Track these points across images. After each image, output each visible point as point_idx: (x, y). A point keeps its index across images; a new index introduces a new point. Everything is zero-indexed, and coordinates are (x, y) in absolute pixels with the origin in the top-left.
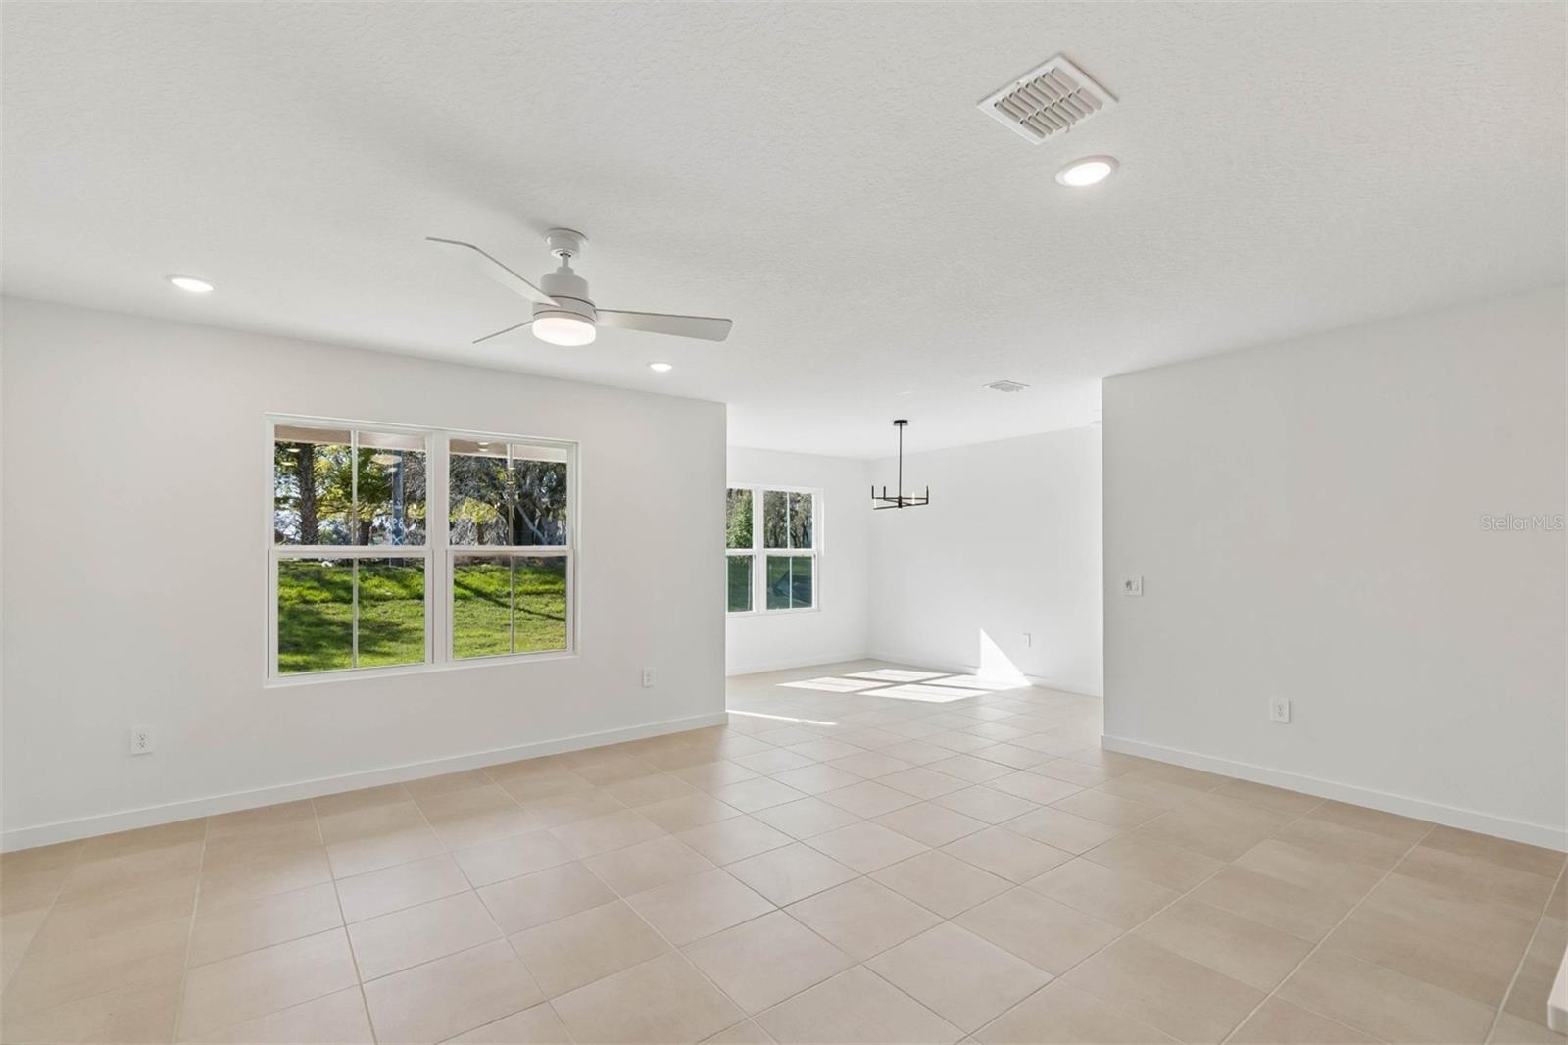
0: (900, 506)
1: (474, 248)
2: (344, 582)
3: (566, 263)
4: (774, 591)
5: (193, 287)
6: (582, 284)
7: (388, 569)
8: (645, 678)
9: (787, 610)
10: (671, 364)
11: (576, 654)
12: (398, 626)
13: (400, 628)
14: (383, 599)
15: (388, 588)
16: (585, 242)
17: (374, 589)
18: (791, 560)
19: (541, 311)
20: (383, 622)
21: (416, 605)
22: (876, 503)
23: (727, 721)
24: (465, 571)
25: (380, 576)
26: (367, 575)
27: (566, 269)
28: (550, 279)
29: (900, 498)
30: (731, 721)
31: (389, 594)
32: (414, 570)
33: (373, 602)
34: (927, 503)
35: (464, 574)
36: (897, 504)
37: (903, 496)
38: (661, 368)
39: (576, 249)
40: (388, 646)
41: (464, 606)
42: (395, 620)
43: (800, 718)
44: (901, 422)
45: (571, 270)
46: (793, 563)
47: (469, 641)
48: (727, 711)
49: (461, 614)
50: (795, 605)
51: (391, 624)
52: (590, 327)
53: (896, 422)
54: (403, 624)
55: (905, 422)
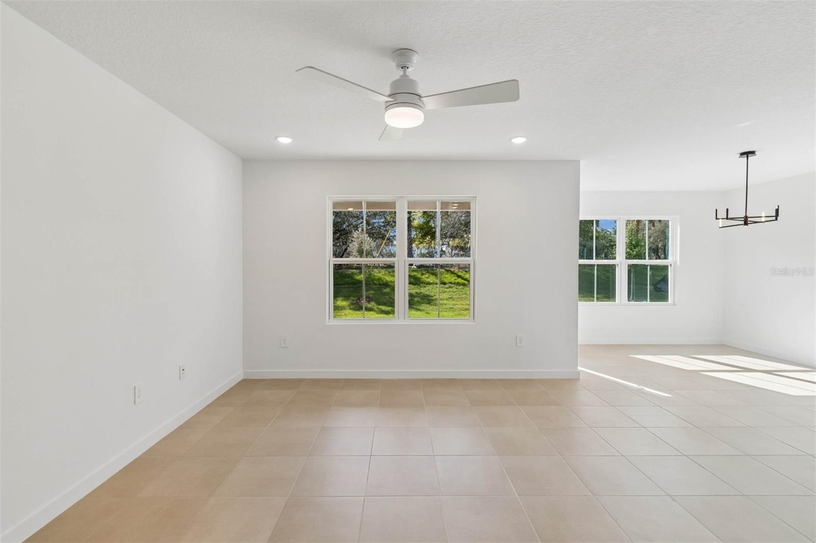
0: (746, 223)
1: (312, 68)
2: (415, 275)
3: (405, 72)
4: (654, 288)
5: (285, 141)
6: (412, 83)
7: (433, 270)
8: (518, 341)
9: (644, 302)
10: (525, 137)
11: (474, 322)
12: (432, 297)
13: (431, 298)
14: (429, 284)
15: (431, 279)
16: (417, 55)
17: (426, 279)
18: (649, 268)
19: (388, 106)
20: (427, 295)
21: (442, 287)
22: (721, 223)
23: (579, 377)
24: (466, 271)
25: (429, 273)
26: (424, 272)
27: (405, 76)
28: (395, 84)
29: (746, 218)
30: (581, 377)
31: (431, 281)
32: (443, 270)
33: (424, 285)
34: (776, 219)
35: (465, 273)
36: (743, 222)
37: (748, 215)
38: (519, 141)
39: (410, 61)
40: (424, 307)
41: (463, 289)
42: (432, 294)
43: (638, 384)
44: (747, 154)
45: (407, 76)
46: (650, 269)
47: (460, 306)
48: (579, 368)
49: (461, 293)
50: (652, 300)
51: (429, 296)
52: (420, 111)
53: (742, 154)
54: (435, 296)
55: (753, 153)
